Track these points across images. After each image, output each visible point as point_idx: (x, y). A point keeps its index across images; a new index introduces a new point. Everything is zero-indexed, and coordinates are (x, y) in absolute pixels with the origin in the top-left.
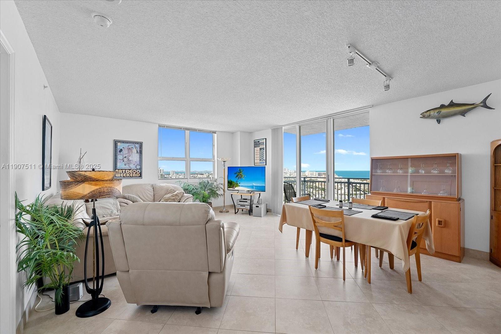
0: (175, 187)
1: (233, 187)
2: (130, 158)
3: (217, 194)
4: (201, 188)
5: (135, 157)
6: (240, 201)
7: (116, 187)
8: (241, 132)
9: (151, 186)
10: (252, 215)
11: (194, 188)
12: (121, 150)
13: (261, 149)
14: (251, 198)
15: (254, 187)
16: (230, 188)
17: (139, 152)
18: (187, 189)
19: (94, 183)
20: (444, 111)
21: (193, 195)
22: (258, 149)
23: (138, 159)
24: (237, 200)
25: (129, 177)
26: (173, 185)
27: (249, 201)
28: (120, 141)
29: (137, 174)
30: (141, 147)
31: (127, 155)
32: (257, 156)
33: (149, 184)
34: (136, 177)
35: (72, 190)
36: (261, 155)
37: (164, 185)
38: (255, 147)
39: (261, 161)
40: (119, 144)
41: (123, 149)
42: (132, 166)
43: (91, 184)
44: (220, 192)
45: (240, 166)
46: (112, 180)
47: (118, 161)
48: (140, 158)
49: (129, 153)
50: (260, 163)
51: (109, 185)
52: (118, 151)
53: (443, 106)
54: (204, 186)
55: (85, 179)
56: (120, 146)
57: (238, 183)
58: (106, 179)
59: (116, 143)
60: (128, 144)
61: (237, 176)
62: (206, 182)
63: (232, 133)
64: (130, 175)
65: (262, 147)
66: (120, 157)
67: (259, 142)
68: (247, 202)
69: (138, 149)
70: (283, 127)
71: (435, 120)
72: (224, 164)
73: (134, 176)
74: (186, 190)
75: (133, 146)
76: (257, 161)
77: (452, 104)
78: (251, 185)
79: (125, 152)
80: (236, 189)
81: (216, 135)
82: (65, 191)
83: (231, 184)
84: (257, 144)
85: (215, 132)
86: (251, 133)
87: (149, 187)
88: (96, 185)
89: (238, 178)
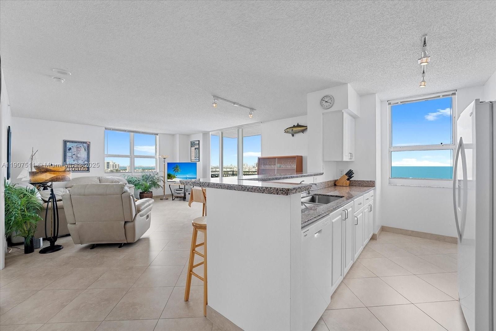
0: (119, 179)
1: (171, 179)
2: (79, 155)
3: (158, 185)
4: (143, 180)
5: (83, 154)
6: (176, 190)
7: (67, 176)
8: (179, 134)
9: (98, 178)
10: (186, 201)
11: (137, 180)
12: (70, 149)
13: (195, 149)
14: (185, 187)
15: (188, 178)
16: (169, 179)
17: (86, 150)
18: (131, 181)
19: (53, 172)
20: (294, 129)
21: (135, 185)
22: (193, 148)
23: (86, 156)
24: (174, 189)
25: (77, 171)
26: (118, 178)
27: (183, 190)
28: (69, 141)
29: (85, 168)
30: (89, 146)
31: (75, 153)
32: (193, 154)
33: (96, 177)
34: (84, 171)
35: (38, 177)
36: (196, 153)
37: (110, 178)
38: (191, 147)
39: (196, 158)
40: (68, 144)
41: (72, 148)
42: (80, 162)
43: (51, 173)
44: (161, 183)
45: (178, 162)
46: (65, 171)
47: (68, 158)
48: (87, 155)
49: (77, 150)
50: (195, 160)
51: (62, 174)
52: (68, 149)
53: (294, 126)
54: (146, 178)
55: (46, 171)
56: (69, 145)
57: (176, 175)
58: (60, 170)
59: (65, 142)
60: (77, 144)
61: (174, 170)
62: (149, 175)
63: (173, 135)
64: (78, 169)
65: (197, 147)
66: (69, 154)
67: (194, 143)
68: (182, 190)
69: (86, 148)
70: (210, 133)
71: (291, 135)
72: (164, 160)
73: (82, 170)
74: (129, 182)
75: (81, 145)
76: (193, 158)
77: (298, 126)
78: (185, 177)
79: (74, 150)
80: (174, 180)
81: (158, 136)
82: (33, 177)
83: (169, 176)
84: (193, 144)
85: (157, 135)
86: (188, 136)
87: (96, 179)
88: (54, 174)
89: (175, 171)
